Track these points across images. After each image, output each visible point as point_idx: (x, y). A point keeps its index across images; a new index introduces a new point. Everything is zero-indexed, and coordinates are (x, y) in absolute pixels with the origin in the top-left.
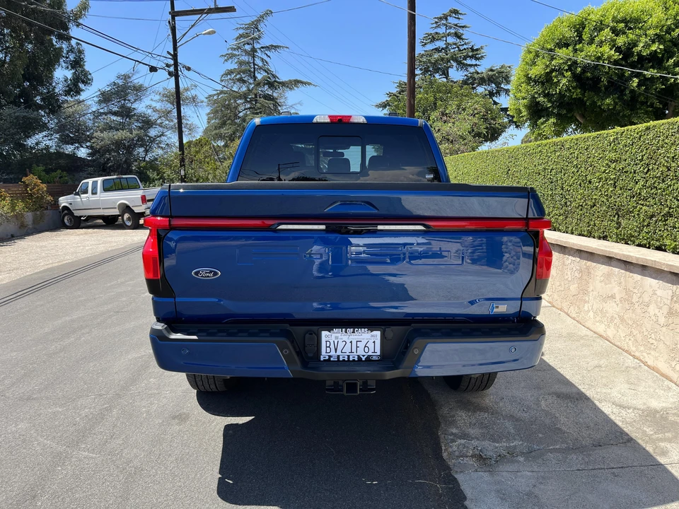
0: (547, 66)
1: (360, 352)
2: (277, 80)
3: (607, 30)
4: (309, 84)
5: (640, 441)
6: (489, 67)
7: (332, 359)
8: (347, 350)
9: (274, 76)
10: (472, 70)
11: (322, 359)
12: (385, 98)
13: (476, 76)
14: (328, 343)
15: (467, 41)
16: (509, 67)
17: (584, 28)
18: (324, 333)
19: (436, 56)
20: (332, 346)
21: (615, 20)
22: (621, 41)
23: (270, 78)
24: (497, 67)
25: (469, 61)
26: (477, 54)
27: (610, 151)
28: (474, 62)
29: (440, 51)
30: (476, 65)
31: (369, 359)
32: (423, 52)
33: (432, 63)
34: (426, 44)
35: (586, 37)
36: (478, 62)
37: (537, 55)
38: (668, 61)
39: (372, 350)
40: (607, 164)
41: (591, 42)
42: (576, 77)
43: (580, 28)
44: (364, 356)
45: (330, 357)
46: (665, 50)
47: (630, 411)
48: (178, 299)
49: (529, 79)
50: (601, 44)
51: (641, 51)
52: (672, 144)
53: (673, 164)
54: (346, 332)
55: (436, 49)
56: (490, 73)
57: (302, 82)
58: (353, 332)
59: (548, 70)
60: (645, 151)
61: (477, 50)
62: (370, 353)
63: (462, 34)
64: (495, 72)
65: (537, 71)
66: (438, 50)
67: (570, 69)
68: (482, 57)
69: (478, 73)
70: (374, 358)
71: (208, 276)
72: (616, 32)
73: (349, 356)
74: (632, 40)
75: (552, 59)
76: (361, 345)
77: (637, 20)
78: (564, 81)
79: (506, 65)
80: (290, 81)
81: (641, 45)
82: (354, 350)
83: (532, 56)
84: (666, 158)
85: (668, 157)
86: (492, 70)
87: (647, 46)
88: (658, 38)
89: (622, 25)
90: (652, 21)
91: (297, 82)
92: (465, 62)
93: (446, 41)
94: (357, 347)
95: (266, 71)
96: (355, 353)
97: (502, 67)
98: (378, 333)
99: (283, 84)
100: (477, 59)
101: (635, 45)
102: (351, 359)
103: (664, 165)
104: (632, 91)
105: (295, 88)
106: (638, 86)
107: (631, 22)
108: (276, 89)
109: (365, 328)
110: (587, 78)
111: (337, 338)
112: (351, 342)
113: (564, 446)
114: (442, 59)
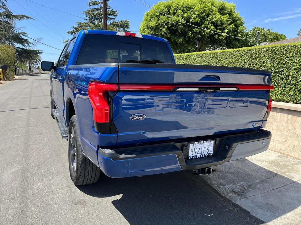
0: (157, 23)
1: (205, 153)
2: (12, 14)
3: (180, 11)
4: (30, 18)
5: (280, 174)
6: (120, 20)
7: (194, 158)
8: (200, 152)
9: (10, 12)
10: (112, 20)
11: (189, 159)
12: (72, 30)
13: (115, 24)
14: (192, 150)
15: (110, 7)
16: (129, 21)
17: (170, 8)
18: (191, 145)
19: (96, 12)
20: (194, 152)
21: (182, 6)
22: (185, 15)
23: (8, 13)
24: (124, 21)
25: (111, 17)
26: (115, 14)
27: (229, 59)
28: (113, 17)
29: (97, 10)
30: (114, 19)
31: (209, 156)
32: (89, 9)
33: (94, 15)
34: (91, 5)
35: (172, 12)
36: (114, 17)
37: (152, 17)
38: (202, 26)
39: (210, 151)
40: (228, 64)
41: (174, 14)
42: (168, 28)
43: (169, 8)
44: (207, 154)
45: (193, 157)
46: (200, 21)
47: (264, 162)
48: (119, 134)
49: (148, 27)
50: (178, 16)
51: (192, 21)
52: (263, 56)
53: (263, 65)
54: (200, 144)
55: (95, 9)
56: (121, 23)
57: (27, 17)
58: (203, 143)
59: (157, 24)
60: (249, 59)
61: (114, 12)
62: (209, 153)
63: (108, 4)
64: (123, 23)
65: (152, 24)
66: (96, 9)
67: (166, 25)
68: (117, 15)
69: (116, 22)
70: (211, 155)
71: (139, 119)
72: (183, 12)
73: (201, 155)
74: (189, 15)
75: (158, 20)
76: (206, 149)
77: (191, 8)
78: (164, 29)
79: (128, 20)
80: (19, 16)
81: (193, 18)
82: (203, 152)
83: (149, 17)
84: (260, 62)
85: (261, 62)
86: (121, 22)
87: (194, 19)
88: (198, 16)
89: (185, 9)
90: (196, 9)
91: (23, 16)
92: (109, 16)
93: (100, 6)
94: (204, 150)
95: (4, 8)
96: (203, 154)
97: (126, 21)
98: (212, 142)
99: (15, 16)
100: (114, 16)
101: (190, 18)
102: (202, 157)
103: (258, 65)
104: (189, 37)
105: (22, 19)
106: (191, 35)
107: (188, 8)
108: (11, 19)
109: (208, 140)
110: (173, 29)
111: (196, 147)
112: (202, 148)
113: (258, 181)
114: (99, 14)
